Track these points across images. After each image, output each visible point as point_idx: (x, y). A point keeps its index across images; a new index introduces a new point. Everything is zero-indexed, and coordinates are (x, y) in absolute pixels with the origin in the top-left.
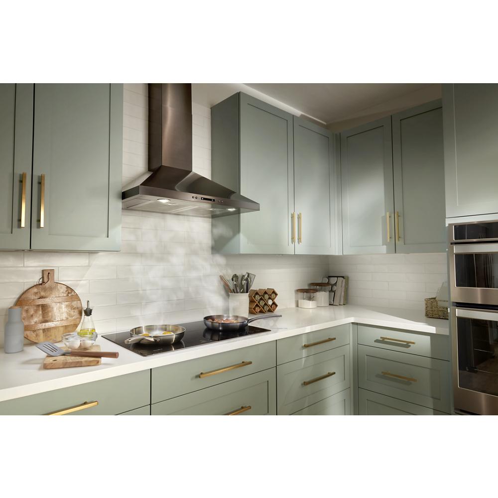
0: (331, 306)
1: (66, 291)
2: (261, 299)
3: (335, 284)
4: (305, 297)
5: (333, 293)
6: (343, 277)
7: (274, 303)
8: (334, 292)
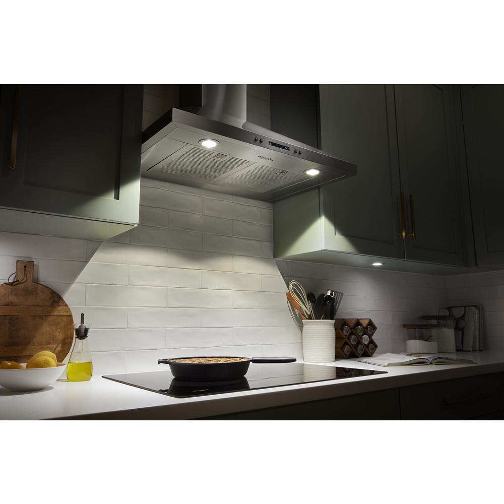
0: (460, 352)
1: (51, 298)
2: (352, 334)
3: (463, 317)
4: (417, 335)
5: (461, 332)
6: (474, 306)
7: (371, 342)
8: (463, 330)
